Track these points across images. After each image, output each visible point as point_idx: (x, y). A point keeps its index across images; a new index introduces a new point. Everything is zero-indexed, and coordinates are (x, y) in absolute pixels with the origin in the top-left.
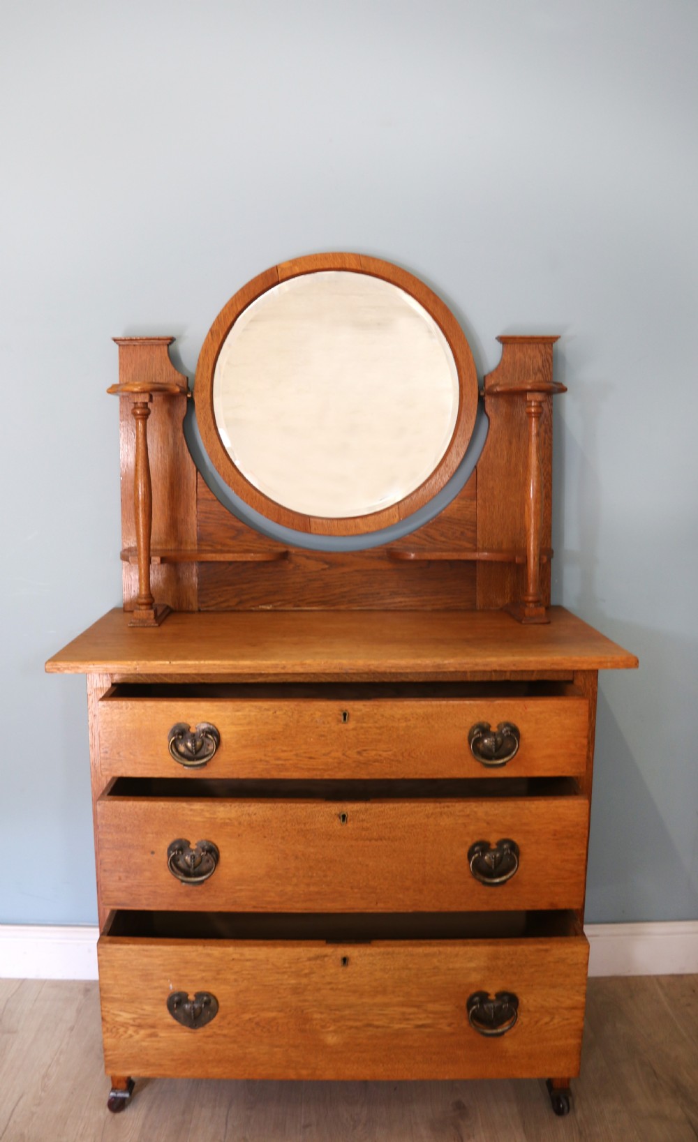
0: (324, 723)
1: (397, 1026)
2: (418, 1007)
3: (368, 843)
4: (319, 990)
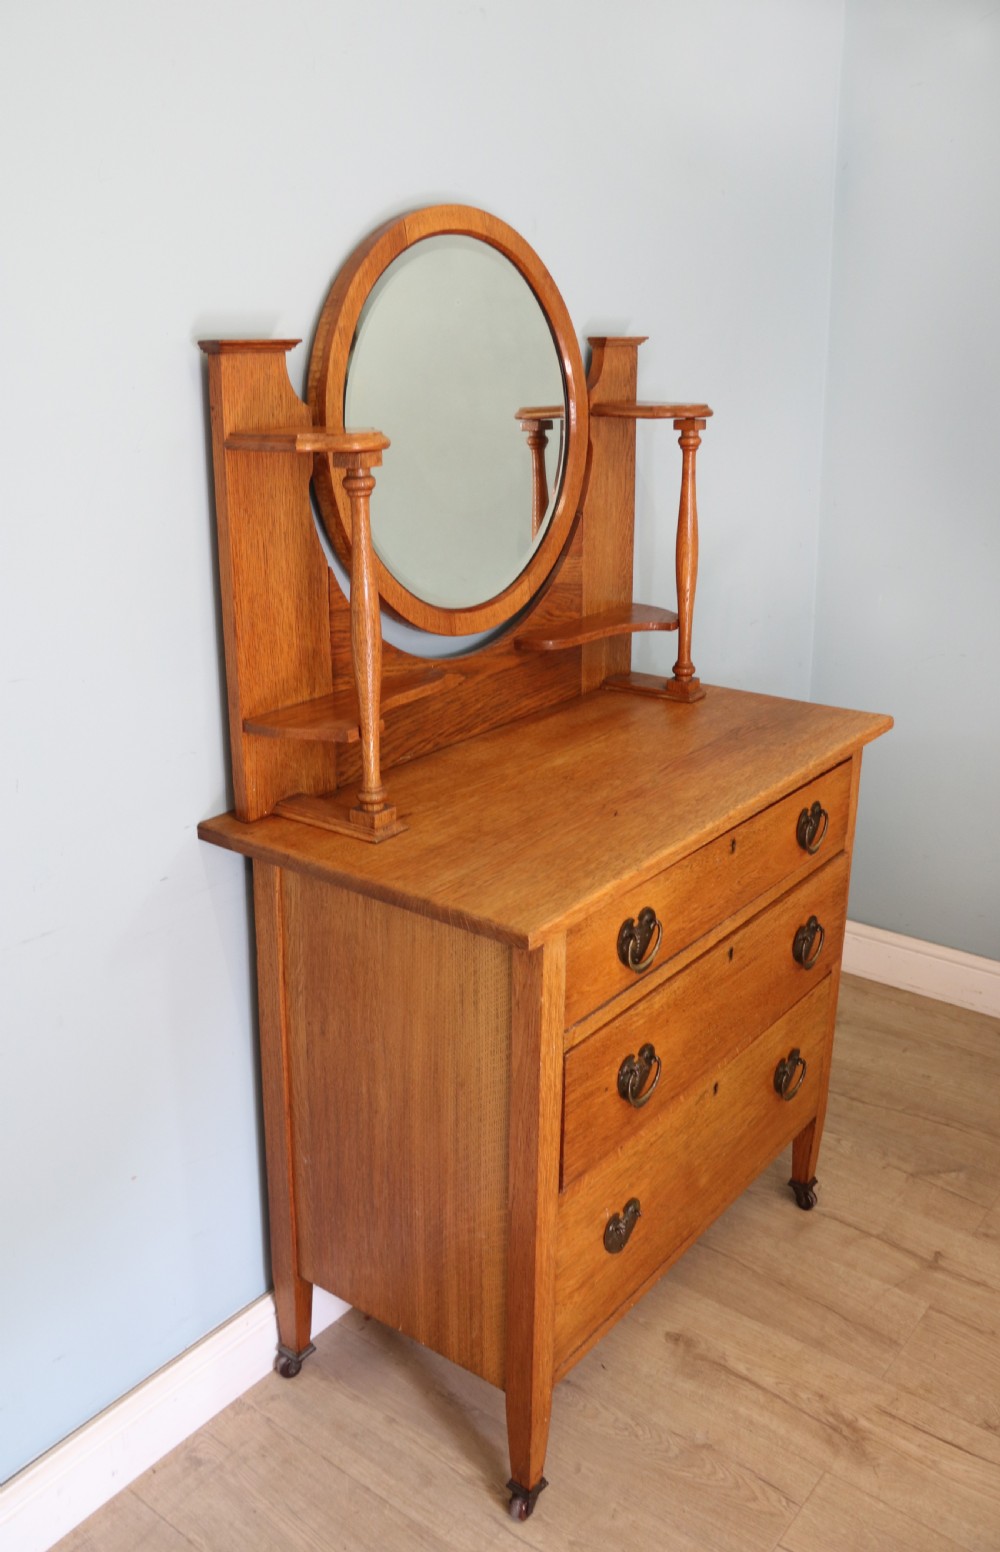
0: (721, 860)
3: (743, 972)
4: (700, 1133)
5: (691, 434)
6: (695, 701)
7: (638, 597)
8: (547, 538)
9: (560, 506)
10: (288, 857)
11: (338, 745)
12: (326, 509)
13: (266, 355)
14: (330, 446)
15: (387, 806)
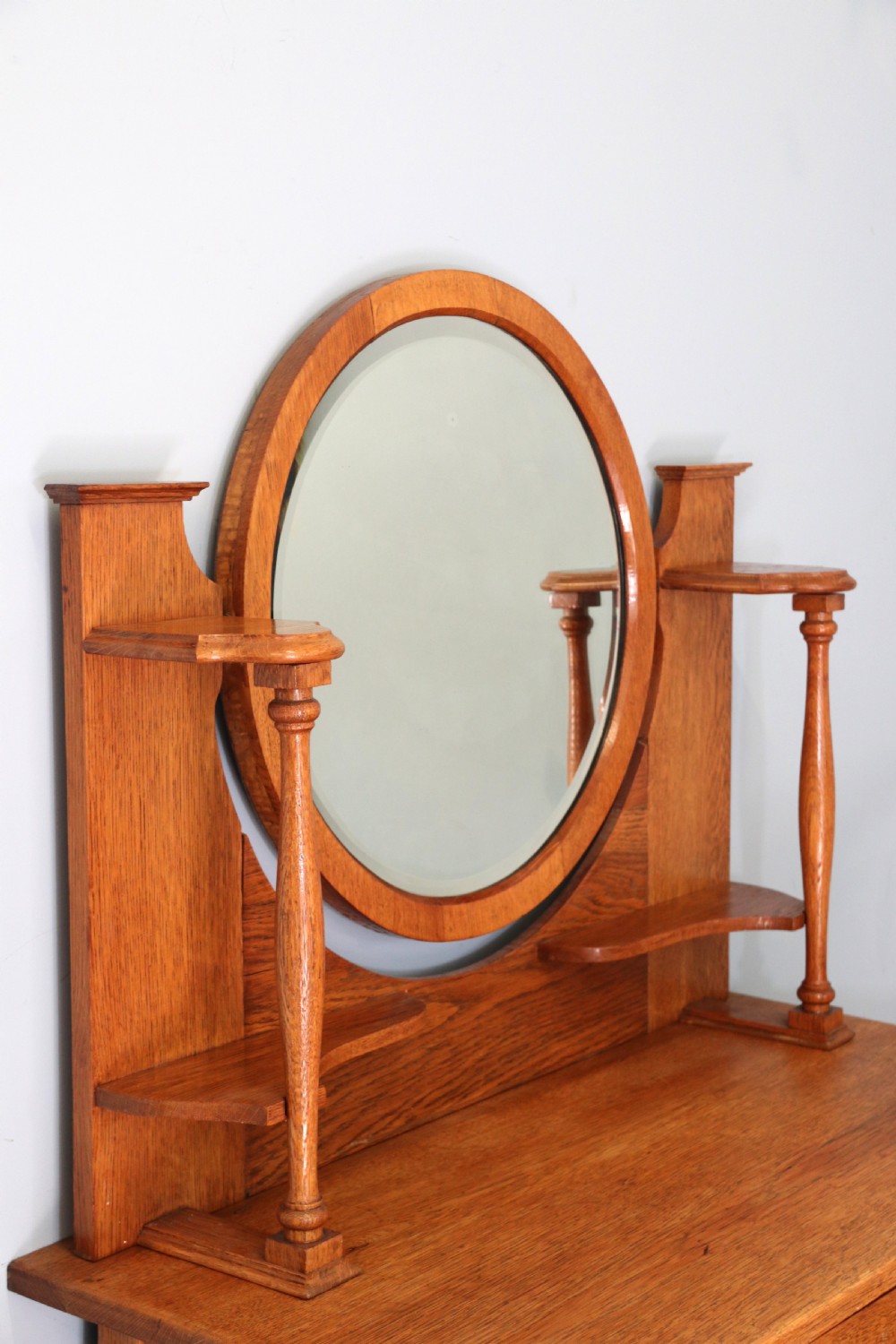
5: (821, 616)
6: (835, 1047)
7: (739, 872)
8: (591, 783)
9: (611, 734)
10: (158, 1324)
11: (249, 1127)
12: (240, 742)
13: (152, 507)
14: (250, 654)
15: (327, 1234)
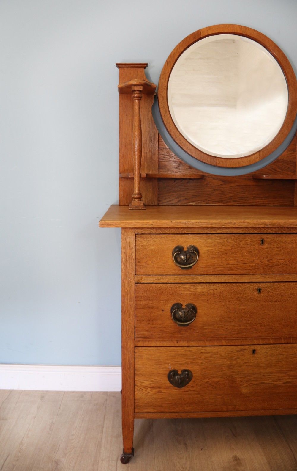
0: (252, 245)
1: (275, 383)
2: (286, 373)
3: (270, 303)
4: (241, 366)
